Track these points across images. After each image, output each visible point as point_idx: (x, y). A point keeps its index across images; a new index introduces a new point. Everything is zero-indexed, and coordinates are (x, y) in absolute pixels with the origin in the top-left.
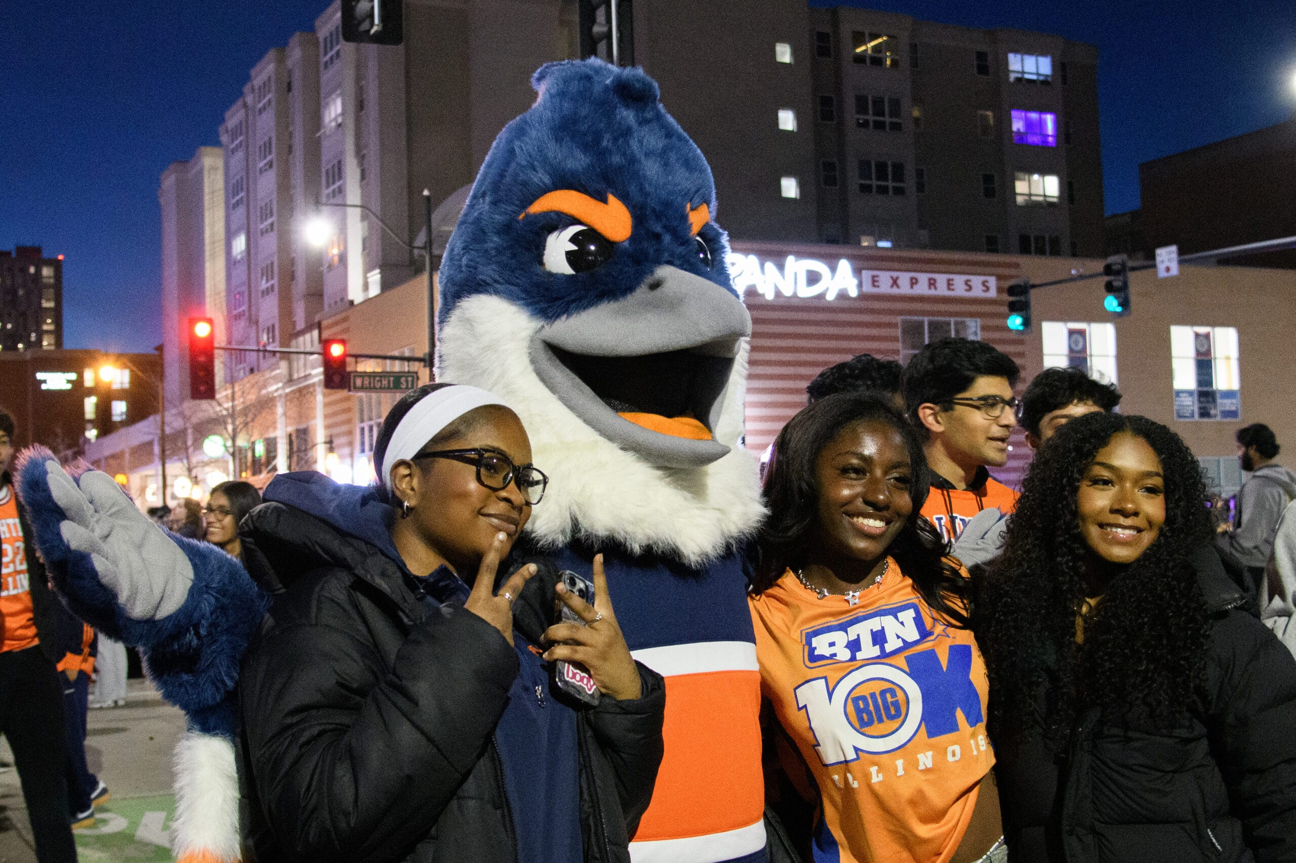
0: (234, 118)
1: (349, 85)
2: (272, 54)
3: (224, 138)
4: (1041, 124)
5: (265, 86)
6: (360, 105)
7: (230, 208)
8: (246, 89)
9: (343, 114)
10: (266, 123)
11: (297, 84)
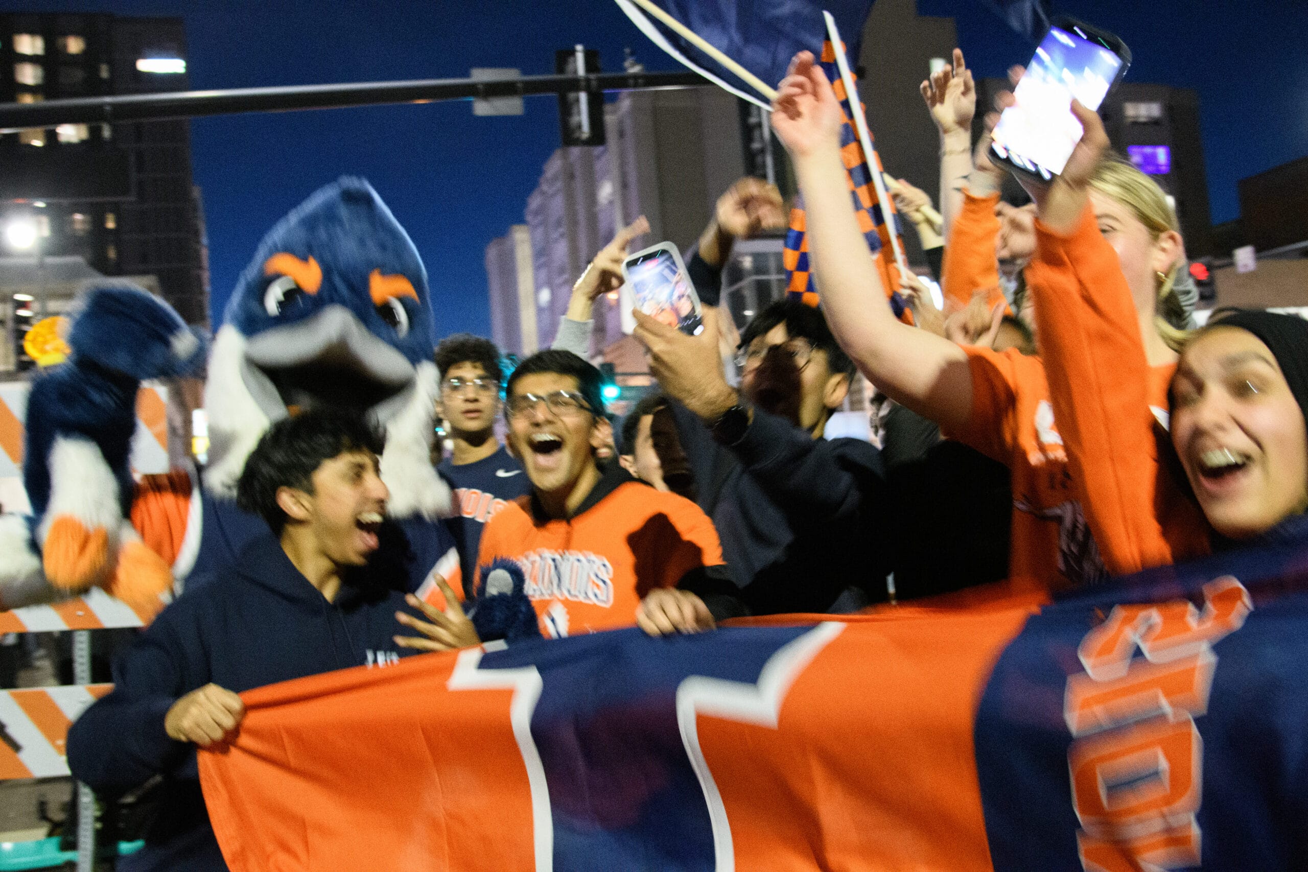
0: (535, 202)
1: (615, 172)
2: (558, 153)
3: (529, 218)
4: (1154, 156)
5: (555, 178)
6: (624, 185)
7: (537, 268)
8: (542, 180)
9: (613, 194)
10: (557, 205)
11: (578, 173)
